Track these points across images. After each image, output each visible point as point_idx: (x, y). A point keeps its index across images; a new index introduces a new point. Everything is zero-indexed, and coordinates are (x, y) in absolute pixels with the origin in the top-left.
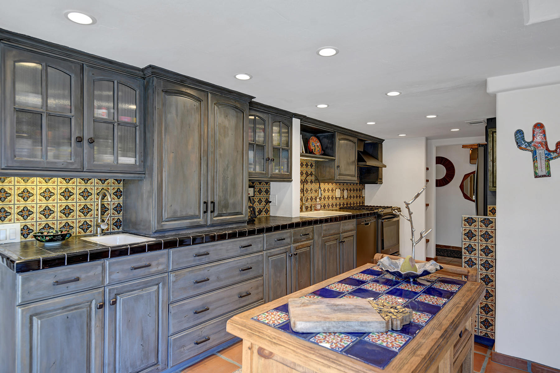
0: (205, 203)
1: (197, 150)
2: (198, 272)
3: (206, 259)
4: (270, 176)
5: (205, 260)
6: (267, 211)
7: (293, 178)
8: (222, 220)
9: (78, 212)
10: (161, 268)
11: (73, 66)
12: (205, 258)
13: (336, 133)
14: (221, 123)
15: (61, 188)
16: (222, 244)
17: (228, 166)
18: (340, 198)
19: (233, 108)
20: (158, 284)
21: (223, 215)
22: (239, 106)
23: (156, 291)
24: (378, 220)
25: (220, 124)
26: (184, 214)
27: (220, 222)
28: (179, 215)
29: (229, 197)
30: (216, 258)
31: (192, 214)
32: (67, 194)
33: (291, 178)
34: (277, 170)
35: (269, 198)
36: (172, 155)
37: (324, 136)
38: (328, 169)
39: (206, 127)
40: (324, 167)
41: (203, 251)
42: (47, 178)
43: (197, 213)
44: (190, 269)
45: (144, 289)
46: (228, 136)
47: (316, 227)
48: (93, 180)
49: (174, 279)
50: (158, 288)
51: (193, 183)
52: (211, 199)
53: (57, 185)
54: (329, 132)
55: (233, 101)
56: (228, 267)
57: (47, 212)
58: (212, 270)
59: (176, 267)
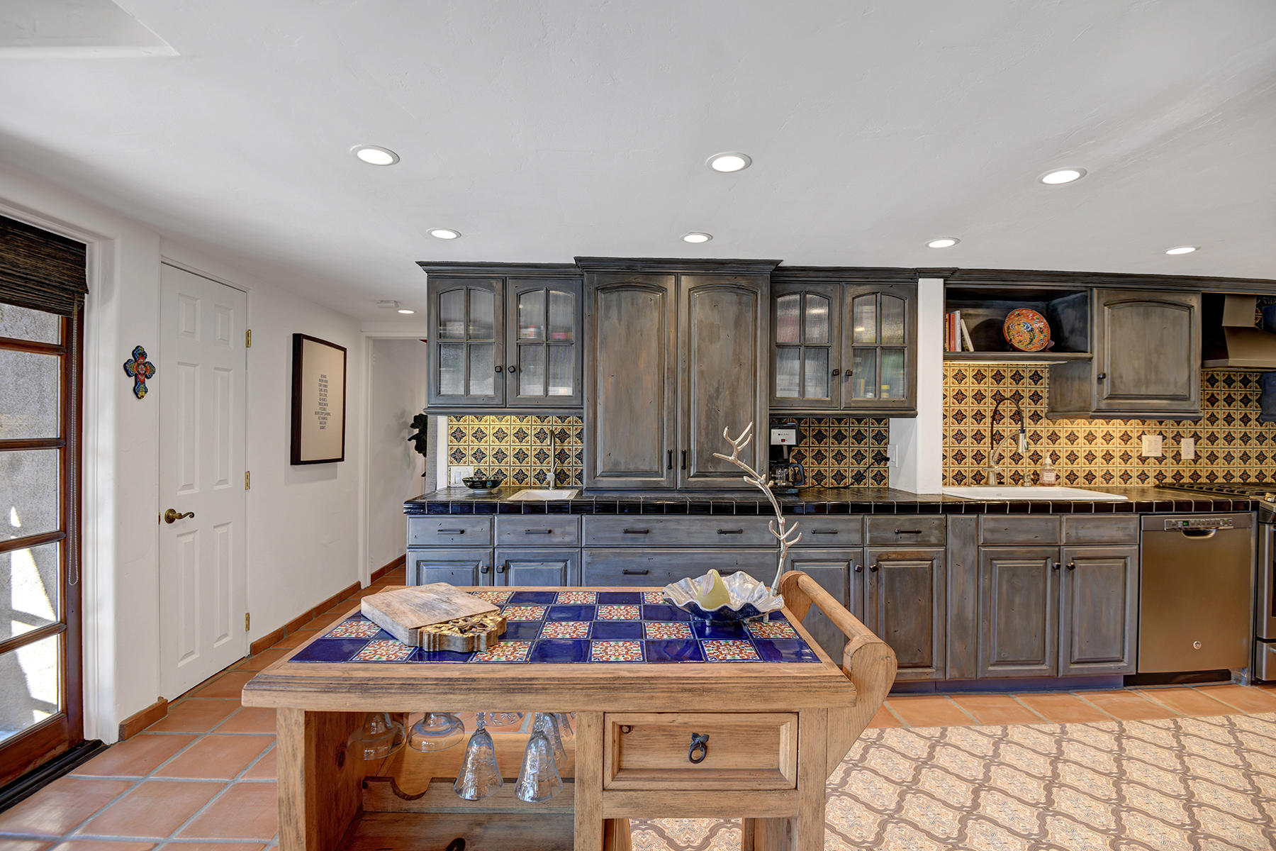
0: (670, 453)
1: (654, 369)
2: (630, 558)
3: (647, 540)
4: (843, 406)
5: (644, 542)
6: (880, 478)
7: (919, 409)
8: (706, 483)
9: (533, 458)
10: (568, 539)
11: (494, 282)
12: (645, 538)
13: (1095, 291)
14: (703, 319)
15: (514, 428)
16: (678, 521)
17: (717, 391)
18: (1160, 460)
19: (732, 289)
20: (565, 561)
21: (708, 474)
22: (743, 283)
23: (561, 571)
24: (1261, 526)
25: (702, 321)
26: (632, 467)
27: (701, 486)
28: (623, 468)
29: (720, 445)
30: (665, 541)
31: (647, 468)
32: (521, 435)
33: (915, 409)
34: (870, 394)
35: (886, 451)
36: (611, 380)
37: (1067, 302)
38: (1076, 385)
39: (673, 330)
40: (1067, 379)
41: (642, 526)
42: (500, 417)
43: (656, 468)
44: (617, 550)
45: (545, 564)
46: (719, 338)
47: (953, 520)
48: (550, 418)
49: (589, 560)
50: (566, 566)
51: (649, 422)
52: (683, 445)
53: (511, 425)
54: (1075, 292)
55: (730, 278)
56: (689, 562)
57: (500, 455)
58: (656, 559)
59: (592, 542)
